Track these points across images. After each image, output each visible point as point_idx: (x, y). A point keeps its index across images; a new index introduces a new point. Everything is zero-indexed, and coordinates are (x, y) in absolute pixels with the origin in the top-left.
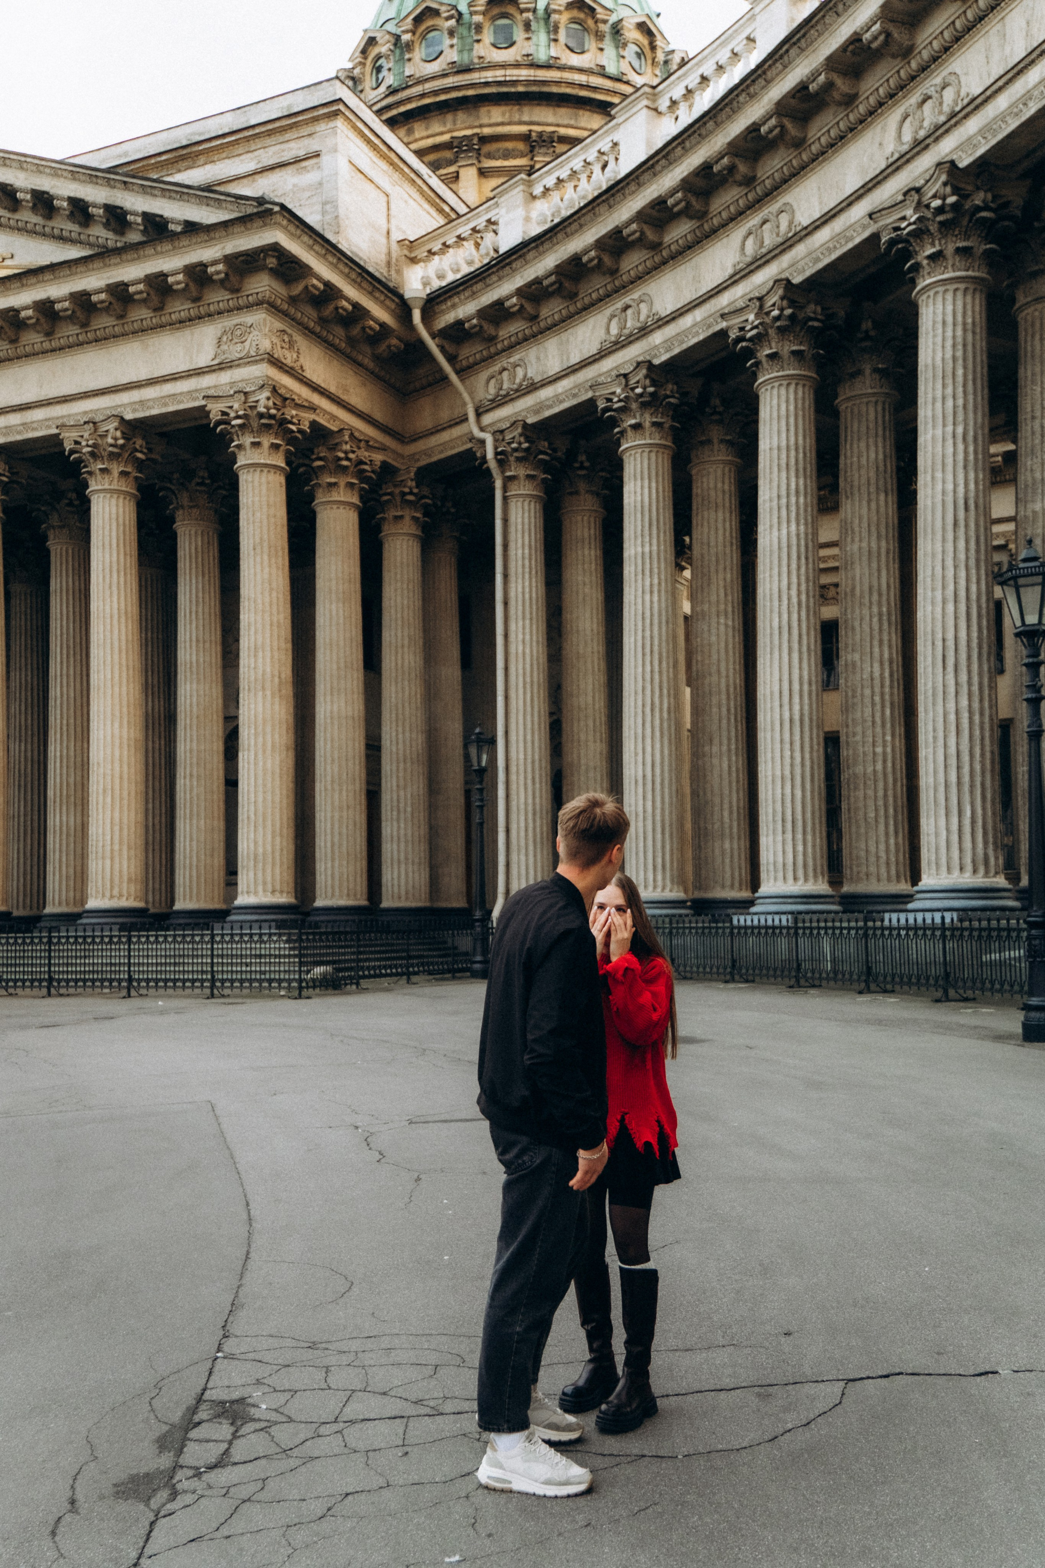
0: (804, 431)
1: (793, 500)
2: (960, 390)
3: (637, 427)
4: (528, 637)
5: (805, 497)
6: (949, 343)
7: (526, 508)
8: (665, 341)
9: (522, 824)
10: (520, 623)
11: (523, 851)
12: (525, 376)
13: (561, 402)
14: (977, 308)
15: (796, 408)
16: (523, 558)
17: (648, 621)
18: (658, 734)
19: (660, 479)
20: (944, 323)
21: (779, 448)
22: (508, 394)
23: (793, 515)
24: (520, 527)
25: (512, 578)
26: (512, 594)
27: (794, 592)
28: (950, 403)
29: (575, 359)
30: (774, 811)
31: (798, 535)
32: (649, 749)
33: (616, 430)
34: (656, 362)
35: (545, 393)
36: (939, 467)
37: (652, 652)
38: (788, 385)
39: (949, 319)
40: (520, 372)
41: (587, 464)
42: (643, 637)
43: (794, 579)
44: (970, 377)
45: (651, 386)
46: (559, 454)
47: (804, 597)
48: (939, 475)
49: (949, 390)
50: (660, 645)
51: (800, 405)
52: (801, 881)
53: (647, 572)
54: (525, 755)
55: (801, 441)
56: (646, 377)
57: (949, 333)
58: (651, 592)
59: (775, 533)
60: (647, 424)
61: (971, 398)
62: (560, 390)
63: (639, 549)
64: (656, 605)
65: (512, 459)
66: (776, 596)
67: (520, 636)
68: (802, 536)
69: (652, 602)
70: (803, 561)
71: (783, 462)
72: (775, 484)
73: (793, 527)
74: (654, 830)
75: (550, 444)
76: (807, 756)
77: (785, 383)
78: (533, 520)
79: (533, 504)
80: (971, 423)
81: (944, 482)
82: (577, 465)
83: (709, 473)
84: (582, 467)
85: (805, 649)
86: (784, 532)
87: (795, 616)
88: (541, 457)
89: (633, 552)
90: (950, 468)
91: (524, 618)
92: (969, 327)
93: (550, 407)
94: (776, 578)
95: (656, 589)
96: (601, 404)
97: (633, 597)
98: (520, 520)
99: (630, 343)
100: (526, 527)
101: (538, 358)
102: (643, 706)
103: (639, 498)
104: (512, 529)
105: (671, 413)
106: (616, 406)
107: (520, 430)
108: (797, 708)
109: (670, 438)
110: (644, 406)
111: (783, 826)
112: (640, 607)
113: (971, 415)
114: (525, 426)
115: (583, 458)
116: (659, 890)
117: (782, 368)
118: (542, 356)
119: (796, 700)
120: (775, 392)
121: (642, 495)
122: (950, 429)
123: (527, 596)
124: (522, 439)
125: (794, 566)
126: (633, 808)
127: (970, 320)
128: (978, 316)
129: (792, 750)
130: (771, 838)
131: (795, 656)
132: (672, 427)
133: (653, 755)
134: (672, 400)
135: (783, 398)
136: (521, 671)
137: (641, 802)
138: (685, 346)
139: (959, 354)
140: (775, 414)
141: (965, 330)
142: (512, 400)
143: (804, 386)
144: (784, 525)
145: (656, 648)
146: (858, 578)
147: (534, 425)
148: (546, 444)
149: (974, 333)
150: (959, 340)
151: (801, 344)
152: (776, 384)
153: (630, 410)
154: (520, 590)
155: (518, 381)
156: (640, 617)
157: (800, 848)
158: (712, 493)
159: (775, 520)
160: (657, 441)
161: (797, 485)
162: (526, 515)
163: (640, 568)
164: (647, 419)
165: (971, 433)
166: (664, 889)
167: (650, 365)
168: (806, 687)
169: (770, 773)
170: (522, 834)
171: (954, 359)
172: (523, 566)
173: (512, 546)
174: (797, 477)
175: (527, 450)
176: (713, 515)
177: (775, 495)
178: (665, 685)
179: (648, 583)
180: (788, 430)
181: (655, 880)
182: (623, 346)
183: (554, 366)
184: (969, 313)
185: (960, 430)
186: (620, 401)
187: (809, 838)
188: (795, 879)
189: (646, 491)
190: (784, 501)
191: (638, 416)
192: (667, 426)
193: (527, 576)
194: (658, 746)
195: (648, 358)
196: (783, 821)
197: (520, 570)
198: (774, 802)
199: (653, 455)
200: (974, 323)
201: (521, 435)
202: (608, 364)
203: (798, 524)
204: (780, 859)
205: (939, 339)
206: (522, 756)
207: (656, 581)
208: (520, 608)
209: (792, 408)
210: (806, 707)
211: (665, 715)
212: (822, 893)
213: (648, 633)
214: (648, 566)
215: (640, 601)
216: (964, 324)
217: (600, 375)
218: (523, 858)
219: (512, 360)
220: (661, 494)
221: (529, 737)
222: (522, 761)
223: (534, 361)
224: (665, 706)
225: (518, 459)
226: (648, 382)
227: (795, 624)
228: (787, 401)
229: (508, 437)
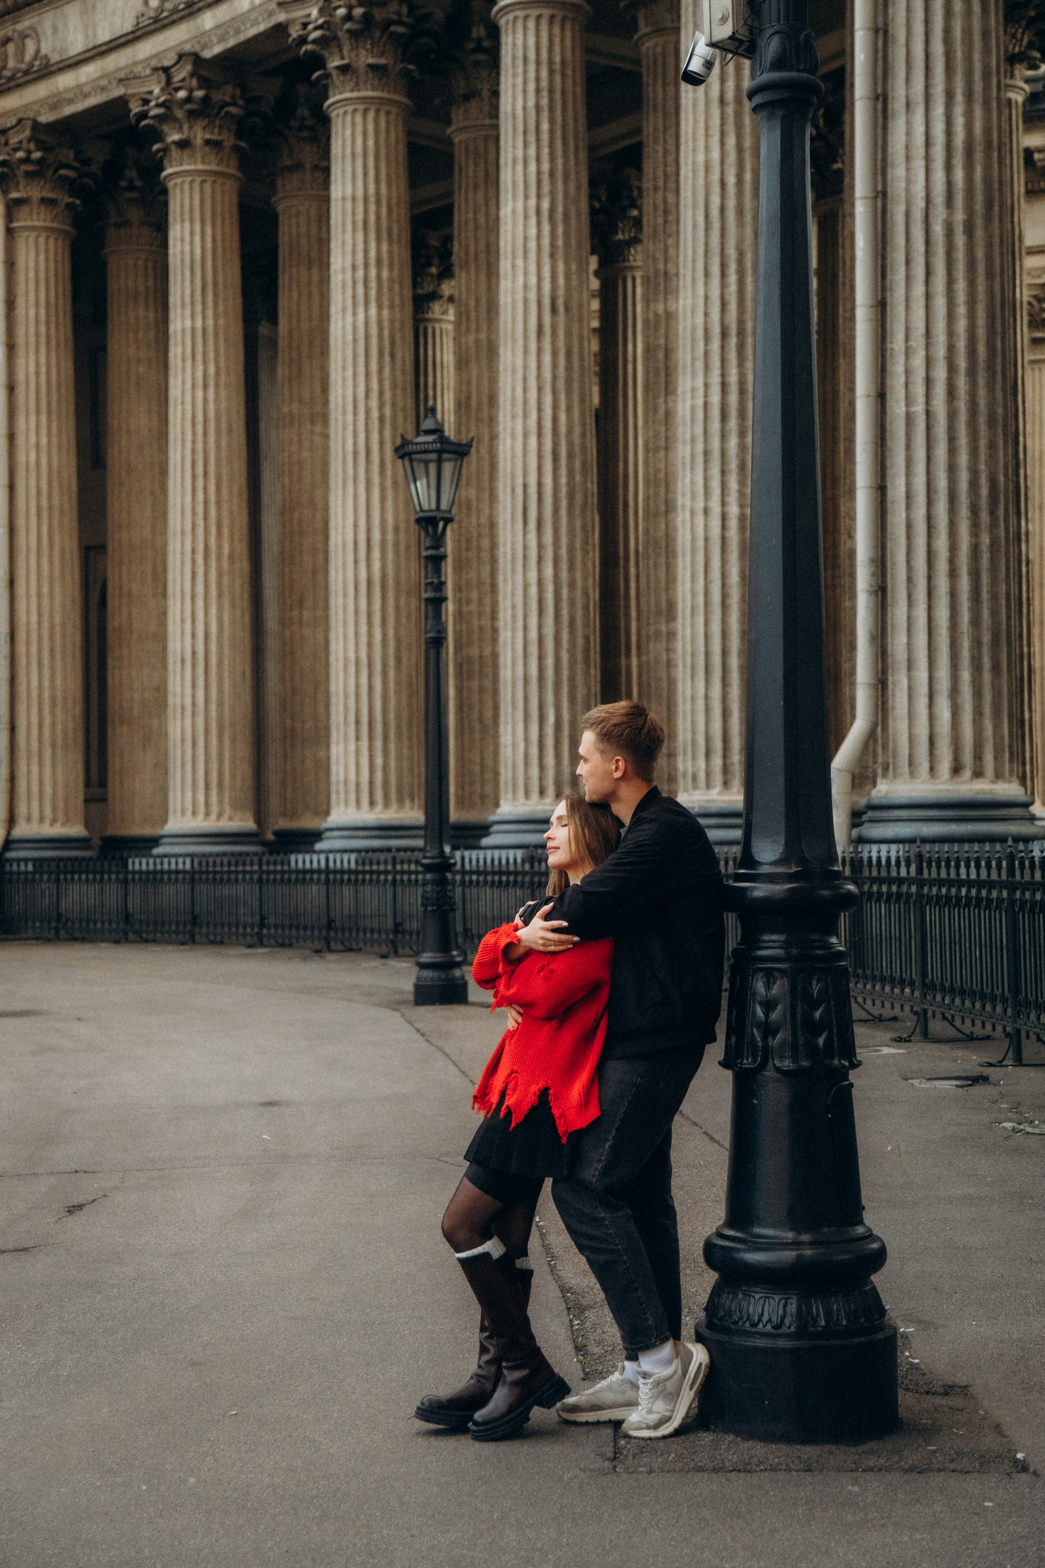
0: (388, 175)
1: (373, 272)
2: (546, 151)
3: (183, 145)
4: (44, 440)
5: (391, 270)
6: (532, 86)
7: (42, 247)
8: (218, 27)
9: (35, 719)
10: (33, 419)
11: (35, 760)
12: (38, 51)
13: (86, 96)
14: (568, 42)
15: (377, 142)
16: (37, 322)
17: (200, 429)
18: (213, 592)
19: (219, 222)
20: (525, 59)
21: (354, 199)
22: (12, 78)
23: (373, 293)
24: (32, 275)
25: (21, 350)
26: (21, 376)
27: (374, 403)
28: (532, 168)
29: (104, 36)
30: (346, 708)
31: (380, 323)
32: (200, 615)
33: (156, 147)
34: (207, 54)
35: (65, 81)
36: (520, 252)
37: (206, 474)
38: (366, 111)
39: (532, 56)
40: (30, 46)
41: (138, 183)
42: (194, 451)
43: (375, 385)
44: (559, 134)
45: (200, 88)
46: (93, 168)
47: (388, 411)
48: (520, 263)
49: (532, 151)
50: (218, 465)
51: (382, 141)
52: (379, 807)
53: (199, 357)
54: (40, 615)
55: (384, 191)
56: (192, 75)
57: (532, 75)
58: (205, 387)
59: (349, 319)
60: (199, 141)
61: (560, 161)
62: (83, 79)
63: (188, 323)
64: (211, 406)
65: (20, 173)
66: (350, 407)
67: (33, 440)
68: (386, 324)
69: (205, 401)
70: (387, 359)
71: (360, 217)
72: (349, 248)
73: (373, 311)
74: (207, 732)
75: (77, 154)
76: (391, 632)
77: (361, 107)
78: (52, 266)
79: (52, 241)
80: (560, 196)
81: (526, 274)
82: (123, 184)
83: (298, 213)
84: (131, 187)
85: (389, 483)
86: (361, 317)
87: (375, 437)
88: (62, 172)
89: (179, 327)
90: (533, 255)
91: (38, 413)
92: (558, 67)
93: (71, 101)
94: (350, 383)
95: (211, 383)
96: (135, 108)
97: (179, 393)
98: (32, 265)
99: (173, 23)
100: (42, 275)
101: (55, 30)
102: (194, 551)
103: (187, 248)
104: (21, 278)
105: (234, 127)
106: (152, 113)
107: (28, 133)
108: (377, 565)
109: (234, 163)
110: (192, 115)
111: (357, 730)
112: (189, 407)
113: (560, 185)
114: (36, 126)
115: (132, 173)
116: (214, 817)
117: (356, 87)
118: (60, 27)
119: (376, 554)
120: (349, 118)
121: (192, 243)
122: (532, 202)
123: (43, 379)
124: (32, 146)
125: (374, 366)
126: (178, 701)
127: (558, 59)
128: (569, 53)
129: (370, 624)
130: (341, 746)
131: (376, 492)
132: (235, 148)
133: (206, 624)
134: (233, 110)
135: (359, 129)
136: (33, 492)
137: (188, 691)
138: (242, 37)
139: (545, 101)
140: (348, 151)
141: (551, 72)
142: (19, 86)
143: (388, 113)
144: (361, 309)
145: (212, 468)
146: (474, 384)
147: (52, 127)
148: (71, 154)
149: (563, 75)
150: (544, 84)
151: (382, 54)
152: (350, 108)
153: (176, 120)
154: (32, 369)
155: (28, 58)
156: (188, 423)
157: (379, 761)
158: (304, 242)
159: (349, 302)
160: (213, 167)
161: (379, 251)
162: (42, 257)
163: (189, 351)
164: (199, 135)
165: (560, 210)
166: (220, 815)
167: (197, 59)
168: (390, 537)
169: (341, 655)
170: (35, 733)
171: (538, 107)
172: (37, 335)
173: (20, 302)
174: (378, 240)
175: (41, 162)
176: (304, 272)
177: (348, 264)
178: (226, 521)
179: (200, 374)
180: (365, 175)
181: (207, 803)
182: (165, 27)
183: (77, 44)
184: (557, 48)
185: (546, 205)
186: (158, 106)
187: (392, 747)
188: (372, 803)
189: (197, 239)
190: (360, 273)
191: (186, 127)
192: (228, 144)
193: (43, 349)
194: (213, 611)
195: (197, 49)
196: (358, 722)
197: (32, 340)
198: (346, 696)
199: (208, 187)
200: (563, 62)
201: (30, 140)
202: (146, 49)
203: (380, 307)
204: (352, 777)
205: (520, 80)
206: (34, 618)
207: (212, 370)
208: (32, 396)
209: (371, 143)
210: (390, 565)
211: (226, 565)
212: (408, 822)
213: (200, 446)
214: (200, 348)
215: (188, 398)
216: (551, 62)
217: (135, 64)
218: (35, 769)
219: (20, 27)
220: (219, 243)
221: (45, 589)
222: (34, 626)
223: (49, 31)
224: (226, 551)
225: (29, 175)
226: (194, 82)
227: (375, 447)
228: (365, 134)
229: (14, 140)
